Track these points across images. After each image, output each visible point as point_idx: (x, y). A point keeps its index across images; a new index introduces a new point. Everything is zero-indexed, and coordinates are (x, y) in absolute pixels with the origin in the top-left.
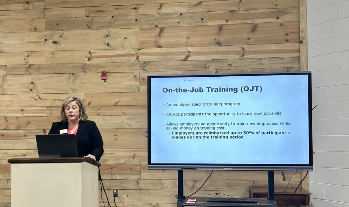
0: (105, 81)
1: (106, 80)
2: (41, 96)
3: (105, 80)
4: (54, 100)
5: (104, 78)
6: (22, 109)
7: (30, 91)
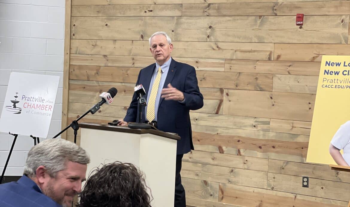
0: (301, 28)
1: (303, 26)
2: (220, 45)
3: (301, 26)
4: (235, 51)
5: (299, 23)
6: (197, 60)
7: (208, 38)
